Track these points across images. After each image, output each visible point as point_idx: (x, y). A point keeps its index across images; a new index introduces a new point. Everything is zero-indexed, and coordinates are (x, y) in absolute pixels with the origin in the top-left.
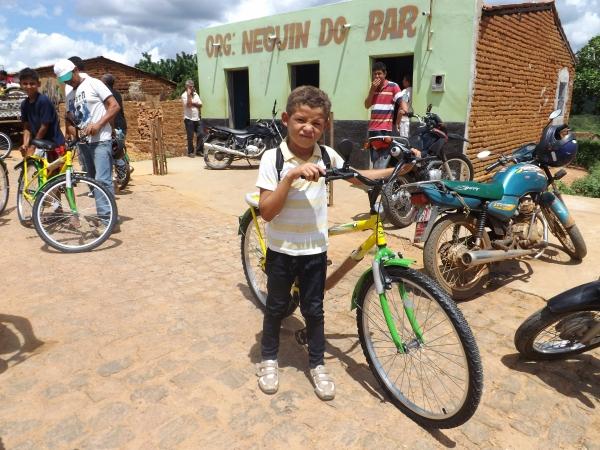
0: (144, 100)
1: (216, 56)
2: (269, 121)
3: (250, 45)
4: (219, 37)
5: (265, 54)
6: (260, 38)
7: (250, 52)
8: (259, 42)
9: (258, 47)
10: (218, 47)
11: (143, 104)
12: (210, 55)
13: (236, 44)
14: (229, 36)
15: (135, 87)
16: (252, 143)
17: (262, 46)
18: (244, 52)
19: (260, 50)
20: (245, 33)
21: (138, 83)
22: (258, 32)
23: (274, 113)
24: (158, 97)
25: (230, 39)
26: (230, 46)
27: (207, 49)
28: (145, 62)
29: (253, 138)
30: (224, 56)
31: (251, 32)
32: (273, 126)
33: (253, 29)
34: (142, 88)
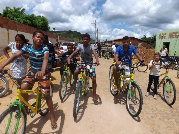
0: (142, 48)
1: (161, 39)
2: (173, 57)
3: (171, 36)
4: (163, 34)
5: (175, 39)
6: (174, 34)
7: (171, 38)
8: (174, 36)
9: (173, 37)
10: (162, 37)
11: (141, 49)
12: (160, 38)
13: (167, 36)
14: (165, 34)
15: (140, 45)
16: (167, 62)
17: (174, 37)
18: (169, 38)
19: (174, 38)
20: (170, 33)
21: (141, 43)
22: (174, 33)
23: (175, 55)
24: (146, 47)
25: (166, 35)
26: (165, 37)
27: (159, 37)
28: (144, 38)
29: (167, 60)
30: (163, 39)
31: (172, 33)
32: (174, 58)
33: (172, 32)
34: (142, 45)
